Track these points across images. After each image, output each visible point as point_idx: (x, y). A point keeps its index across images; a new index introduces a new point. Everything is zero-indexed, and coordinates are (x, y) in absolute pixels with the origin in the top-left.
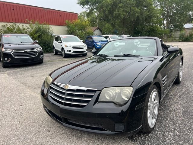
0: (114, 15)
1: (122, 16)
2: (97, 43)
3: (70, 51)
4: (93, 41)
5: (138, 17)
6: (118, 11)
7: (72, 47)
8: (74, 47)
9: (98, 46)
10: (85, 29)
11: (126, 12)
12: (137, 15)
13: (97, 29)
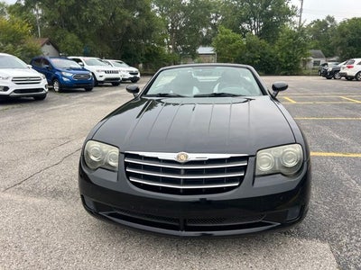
0: (83, 17)
1: (100, 22)
2: (64, 73)
3: (6, 89)
4: (53, 68)
5: (129, 27)
6: (91, 12)
7: (11, 79)
8: (17, 80)
9: (65, 79)
10: (22, 41)
11: (106, 16)
12: (127, 23)
13: (48, 44)
